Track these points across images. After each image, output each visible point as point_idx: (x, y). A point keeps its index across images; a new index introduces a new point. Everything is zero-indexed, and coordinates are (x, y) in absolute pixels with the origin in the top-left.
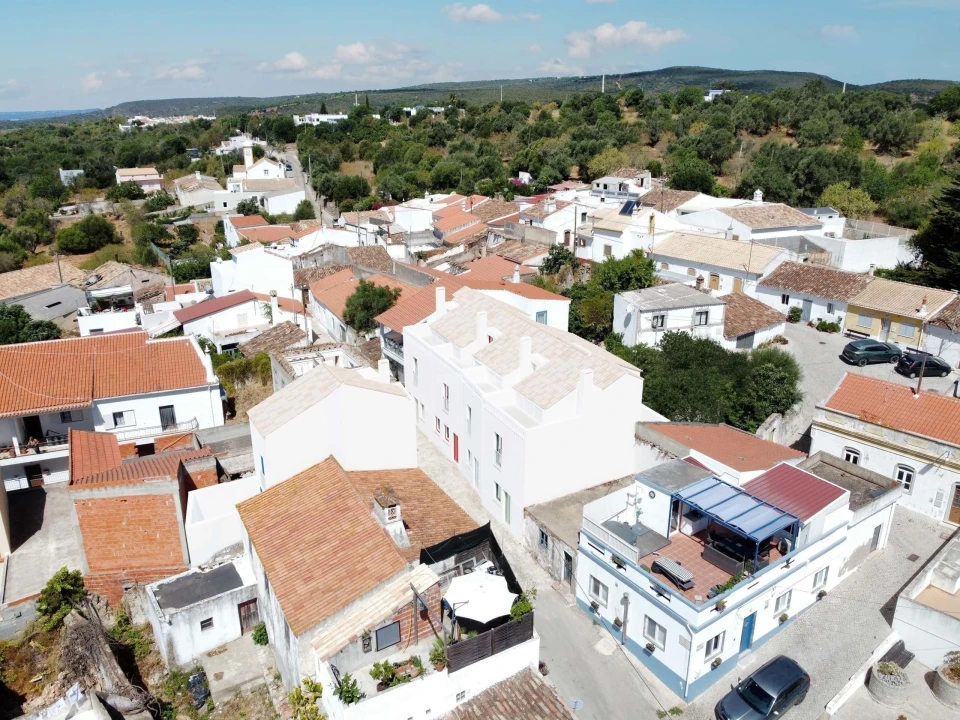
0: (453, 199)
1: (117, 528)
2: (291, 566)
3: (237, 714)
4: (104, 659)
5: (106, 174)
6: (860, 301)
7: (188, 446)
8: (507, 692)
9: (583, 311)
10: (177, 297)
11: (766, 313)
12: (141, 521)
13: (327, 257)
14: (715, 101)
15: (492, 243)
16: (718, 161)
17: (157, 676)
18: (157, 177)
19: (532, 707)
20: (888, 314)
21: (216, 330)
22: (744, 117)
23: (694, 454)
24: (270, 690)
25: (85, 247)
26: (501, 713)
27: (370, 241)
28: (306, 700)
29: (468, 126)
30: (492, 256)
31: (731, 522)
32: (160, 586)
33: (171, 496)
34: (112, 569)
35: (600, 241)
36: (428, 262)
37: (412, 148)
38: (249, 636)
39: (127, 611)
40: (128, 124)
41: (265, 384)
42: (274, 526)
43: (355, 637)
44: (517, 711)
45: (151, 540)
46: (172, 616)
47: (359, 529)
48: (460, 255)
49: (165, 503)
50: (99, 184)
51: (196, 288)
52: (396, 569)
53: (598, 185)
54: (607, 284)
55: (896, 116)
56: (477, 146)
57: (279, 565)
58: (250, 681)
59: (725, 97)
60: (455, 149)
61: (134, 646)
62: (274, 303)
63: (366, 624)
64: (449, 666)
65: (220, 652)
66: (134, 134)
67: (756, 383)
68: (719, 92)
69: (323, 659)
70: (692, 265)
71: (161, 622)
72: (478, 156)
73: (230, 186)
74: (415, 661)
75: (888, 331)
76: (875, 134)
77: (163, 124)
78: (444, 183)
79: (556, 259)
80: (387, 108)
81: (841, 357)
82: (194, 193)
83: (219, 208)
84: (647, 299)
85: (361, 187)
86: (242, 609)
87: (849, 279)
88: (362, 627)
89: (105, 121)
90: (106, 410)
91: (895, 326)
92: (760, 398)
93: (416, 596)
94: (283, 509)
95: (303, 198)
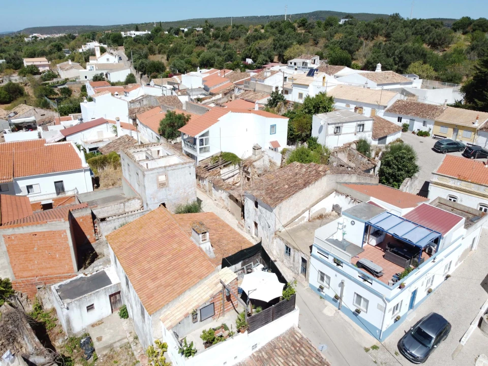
0: (212, 72)
1: (31, 251)
2: (143, 272)
3: (112, 362)
4: (27, 332)
5: (18, 62)
6: (440, 119)
7: (73, 203)
8: (282, 343)
9: (295, 126)
10: (61, 122)
11: (392, 126)
12: (47, 247)
13: (145, 102)
14: (345, 23)
15: (236, 92)
16: (351, 52)
17: (60, 341)
18: (47, 63)
19: (297, 351)
20: (457, 126)
21: (85, 140)
22: (361, 31)
23: (373, 199)
24: (132, 346)
25: (8, 100)
26: (280, 356)
27: (168, 93)
28: (157, 353)
29: (216, 37)
30: (238, 99)
31: (403, 237)
32: (60, 286)
33: (65, 231)
34: (29, 277)
35: (296, 91)
36: (202, 103)
37: (187, 47)
38: (117, 314)
39: (40, 302)
40: (29, 38)
41: (115, 169)
42: (130, 247)
43: (188, 314)
44: (289, 354)
45: (53, 258)
46: (68, 304)
47: (184, 247)
48: (220, 99)
49: (61, 236)
50: (14, 67)
51: (72, 118)
52: (210, 271)
53: (291, 63)
54: (307, 111)
55: (439, 31)
56: (222, 46)
57: (135, 271)
58: (118, 341)
59: (350, 22)
60: (210, 47)
61: (45, 323)
62: (118, 125)
63: (194, 306)
64: (248, 330)
65: (99, 324)
66: (33, 43)
67: (397, 161)
68: (347, 20)
69: (168, 329)
70: (348, 102)
71: (62, 308)
72: (224, 51)
73: (88, 67)
74: (224, 327)
75: (457, 135)
76: (429, 40)
77: (49, 38)
78: (206, 64)
79: (274, 100)
80: (171, 28)
81: (433, 149)
82: (68, 71)
83: (82, 79)
84: (331, 118)
85: (161, 66)
86: (112, 298)
87: (433, 108)
88: (191, 307)
89: (17, 36)
90: (22, 184)
91: (460, 132)
92: (399, 169)
93: (224, 287)
94: (135, 237)
95: (130, 73)
